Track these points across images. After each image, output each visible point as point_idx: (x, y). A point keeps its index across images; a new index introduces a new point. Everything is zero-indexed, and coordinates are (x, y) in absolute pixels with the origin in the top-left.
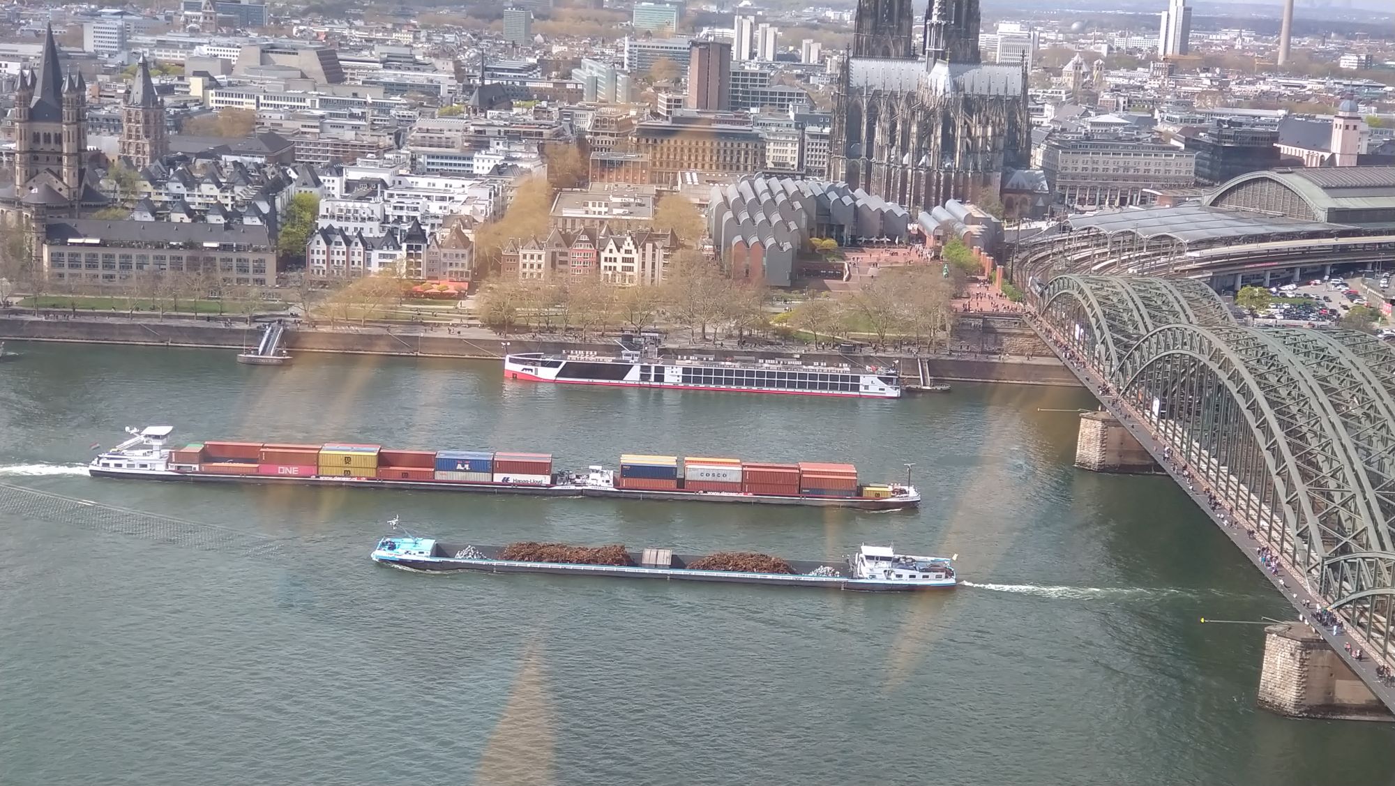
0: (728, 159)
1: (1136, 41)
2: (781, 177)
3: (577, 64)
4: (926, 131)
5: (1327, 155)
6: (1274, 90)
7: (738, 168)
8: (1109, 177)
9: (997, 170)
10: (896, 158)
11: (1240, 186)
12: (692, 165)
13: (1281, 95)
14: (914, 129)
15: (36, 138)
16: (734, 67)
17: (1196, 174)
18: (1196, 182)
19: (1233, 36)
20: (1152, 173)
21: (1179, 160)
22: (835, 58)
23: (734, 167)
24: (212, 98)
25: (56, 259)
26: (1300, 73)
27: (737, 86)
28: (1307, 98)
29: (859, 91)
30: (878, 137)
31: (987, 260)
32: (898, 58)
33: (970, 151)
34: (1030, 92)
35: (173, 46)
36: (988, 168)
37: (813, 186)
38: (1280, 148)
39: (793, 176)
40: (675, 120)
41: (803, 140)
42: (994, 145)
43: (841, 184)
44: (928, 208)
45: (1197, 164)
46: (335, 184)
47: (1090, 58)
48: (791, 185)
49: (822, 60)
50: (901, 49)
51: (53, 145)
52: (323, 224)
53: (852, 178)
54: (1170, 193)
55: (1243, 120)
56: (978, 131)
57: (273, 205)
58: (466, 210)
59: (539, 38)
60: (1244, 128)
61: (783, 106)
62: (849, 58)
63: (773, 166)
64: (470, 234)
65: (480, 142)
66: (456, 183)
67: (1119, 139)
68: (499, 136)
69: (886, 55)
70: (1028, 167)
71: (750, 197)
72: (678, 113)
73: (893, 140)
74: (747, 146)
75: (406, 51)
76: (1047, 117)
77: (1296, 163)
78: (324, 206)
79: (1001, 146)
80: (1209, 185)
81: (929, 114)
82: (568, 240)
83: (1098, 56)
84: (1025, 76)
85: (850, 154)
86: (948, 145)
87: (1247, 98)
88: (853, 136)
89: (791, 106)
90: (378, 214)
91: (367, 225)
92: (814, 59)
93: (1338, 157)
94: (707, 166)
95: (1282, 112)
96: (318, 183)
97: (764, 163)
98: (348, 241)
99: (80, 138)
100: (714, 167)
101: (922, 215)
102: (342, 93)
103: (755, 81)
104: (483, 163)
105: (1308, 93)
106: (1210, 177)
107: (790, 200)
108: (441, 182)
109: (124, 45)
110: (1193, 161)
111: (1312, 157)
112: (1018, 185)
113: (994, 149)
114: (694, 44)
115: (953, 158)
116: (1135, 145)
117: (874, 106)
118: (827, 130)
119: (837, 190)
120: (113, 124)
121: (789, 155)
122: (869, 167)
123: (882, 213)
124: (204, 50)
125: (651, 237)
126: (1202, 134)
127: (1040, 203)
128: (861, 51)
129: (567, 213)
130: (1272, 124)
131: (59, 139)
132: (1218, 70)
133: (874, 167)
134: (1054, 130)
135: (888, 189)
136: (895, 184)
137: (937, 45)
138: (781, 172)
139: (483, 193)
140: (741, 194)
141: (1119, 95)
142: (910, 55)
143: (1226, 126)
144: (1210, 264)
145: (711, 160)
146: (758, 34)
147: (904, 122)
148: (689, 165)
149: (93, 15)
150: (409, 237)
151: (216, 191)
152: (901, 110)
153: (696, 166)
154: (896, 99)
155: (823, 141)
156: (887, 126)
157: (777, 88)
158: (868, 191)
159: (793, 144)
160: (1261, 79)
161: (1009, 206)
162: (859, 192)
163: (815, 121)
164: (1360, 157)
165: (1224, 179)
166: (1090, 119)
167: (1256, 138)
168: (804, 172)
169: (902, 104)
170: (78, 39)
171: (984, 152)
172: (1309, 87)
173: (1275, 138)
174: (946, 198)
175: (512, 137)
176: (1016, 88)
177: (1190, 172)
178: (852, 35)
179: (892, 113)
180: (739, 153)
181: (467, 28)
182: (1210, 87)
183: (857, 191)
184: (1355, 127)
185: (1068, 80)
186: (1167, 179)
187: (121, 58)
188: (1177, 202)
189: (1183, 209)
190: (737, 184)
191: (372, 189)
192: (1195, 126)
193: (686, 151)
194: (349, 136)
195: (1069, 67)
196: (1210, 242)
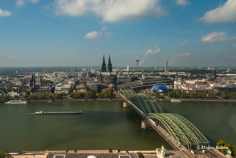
1: (125, 70)
3: (77, 74)
4: (108, 78)
7: (92, 82)
8: (124, 81)
10: (106, 81)
13: (138, 74)
16: (91, 73)
20: (128, 81)
24: (46, 79)
26: (139, 72)
28: (140, 74)
29: (102, 75)
30: (104, 79)
31: (114, 89)
34: (117, 74)
35: (43, 75)
37: (99, 83)
45: (131, 80)
46: (57, 86)
47: (121, 71)
49: (99, 73)
51: (32, 84)
52: (56, 89)
53: (102, 83)
56: (113, 78)
57: (51, 88)
58: (68, 87)
59: (74, 72)
60: (135, 77)
62: (101, 72)
64: (69, 89)
69: (104, 72)
70: (117, 81)
74: (93, 80)
76: (118, 77)
77: (140, 79)
78: (56, 88)
79: (115, 79)
80: (132, 82)
82: (77, 90)
85: (102, 80)
86: (110, 80)
89: (96, 77)
91: (60, 89)
93: (143, 79)
96: (55, 86)
97: (94, 82)
98: (58, 91)
99: (35, 83)
101: (108, 85)
102: (57, 78)
104: (69, 83)
107: (97, 85)
108: (66, 85)
109: (39, 75)
114: (88, 72)
116: (126, 79)
120: (38, 82)
123: (105, 85)
125: (85, 89)
126: (131, 77)
129: (77, 87)
132: (132, 72)
133: (104, 81)
135: (105, 83)
137: (108, 71)
138: (96, 82)
139: (70, 86)
140: (92, 84)
142: (106, 72)
143: (133, 77)
144: (133, 88)
145: (90, 82)
146: (93, 71)
151: (46, 87)
152: (106, 76)
155: (99, 79)
157: (95, 75)
159: (97, 80)
161: (116, 84)
164: (145, 79)
165: (134, 81)
166: (122, 76)
171: (113, 80)
173: (138, 77)
174: (110, 84)
176: (115, 74)
178: (101, 70)
184: (144, 76)
185: (120, 73)
187: (38, 76)
188: (130, 83)
191: (60, 86)
193: (87, 81)
196: (133, 87)
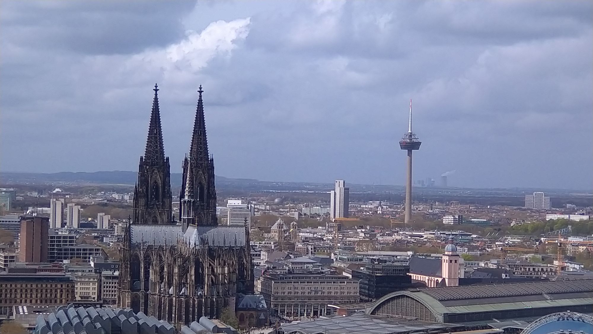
0: (49, 295)
1: (316, 209)
2: (86, 306)
4: (184, 272)
5: (440, 280)
6: (403, 239)
7: (56, 302)
8: (306, 297)
9: (232, 296)
10: (165, 290)
11: (388, 301)
12: (23, 301)
13: (408, 242)
14: (176, 270)
16: (52, 232)
17: (360, 294)
18: (361, 299)
19: (376, 205)
20: (333, 294)
21: (349, 285)
22: (120, 225)
23: (53, 301)
26: (418, 228)
27: (53, 245)
28: (424, 243)
29: (138, 246)
30: (152, 277)
32: (163, 224)
33: (213, 284)
34: (252, 243)
36: (226, 294)
37: (109, 312)
38: (411, 276)
39: (94, 305)
40: (11, 270)
41: (101, 280)
42: (229, 279)
43: (128, 309)
44: (187, 323)
45: (360, 288)
47: (288, 221)
48: (94, 312)
49: (111, 226)
50: (165, 217)
53: (135, 306)
54: (345, 308)
55: (387, 258)
56: (219, 270)
60: (388, 263)
61: (85, 258)
62: (130, 225)
63: (80, 299)
67: (310, 273)
69: (155, 222)
70: (253, 293)
71: (65, 321)
72: (12, 265)
73: (162, 278)
74: (62, 286)
76: (263, 260)
77: (421, 285)
79: (234, 280)
80: (368, 301)
81: (186, 260)
83: (292, 219)
85: (133, 289)
86: (199, 280)
87: (388, 244)
88: (135, 276)
89: (91, 258)
92: (106, 226)
93: (447, 280)
94: (34, 301)
95: (410, 253)
97: (74, 297)
100: (39, 302)
101: (184, 328)
103: (66, 241)
105: (425, 240)
106: (369, 296)
107: (93, 322)
110: (358, 285)
111: (431, 281)
112: (247, 306)
113: (230, 282)
114: (23, 218)
115: (203, 288)
116: (320, 277)
117: (148, 256)
118: (117, 273)
119: (125, 314)
121: (91, 291)
122: (146, 297)
123: (157, 327)
126: (362, 268)
127: (262, 317)
128: (137, 219)
130: (405, 261)
132: (368, 227)
133: (150, 297)
134: (268, 268)
135: (160, 312)
136: (165, 308)
137: (188, 215)
138: (86, 303)
140: (58, 319)
141: (308, 244)
142: (171, 222)
143: (377, 263)
145: (37, 297)
146: (67, 210)
147: (169, 266)
148: (21, 301)
152: (167, 258)
153: (26, 301)
154: (163, 250)
155: (114, 281)
156: (158, 269)
157: (82, 246)
158: (146, 313)
159: (94, 283)
160: (395, 232)
161: (242, 319)
162: (140, 314)
163: (108, 267)
164: (460, 279)
165: (378, 297)
166: (291, 260)
167: (397, 270)
168: (101, 302)
169: (168, 254)
171: (223, 284)
172: (425, 236)
173: (407, 269)
174: (200, 316)
176: (242, 241)
177: (356, 293)
178: (132, 210)
179: (161, 260)
180: (56, 291)
182: (364, 238)
183: (139, 314)
184: (456, 261)
185: (274, 234)
186: (342, 298)
188: (350, 313)
189: (354, 317)
190: (56, 313)
192: (357, 263)
193: (19, 291)
195: (275, 227)
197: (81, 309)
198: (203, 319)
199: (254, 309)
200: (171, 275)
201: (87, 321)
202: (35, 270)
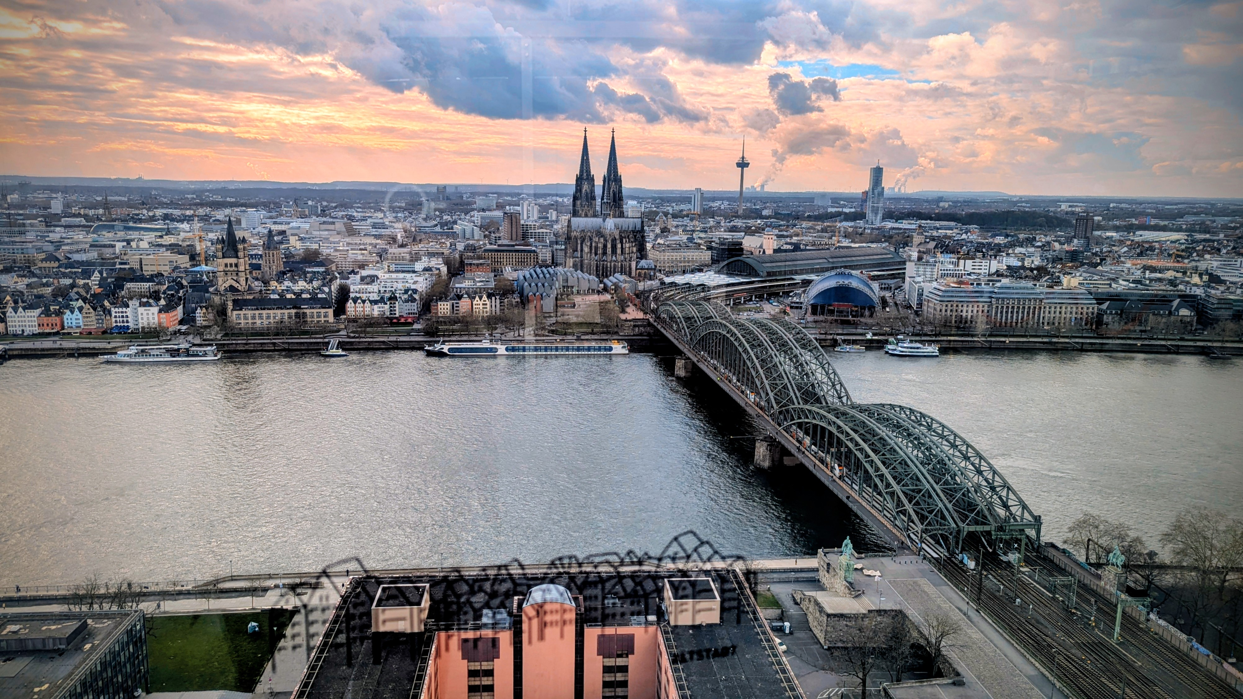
0: (523, 260)
1: (682, 207)
2: (546, 267)
3: (455, 222)
4: (605, 246)
5: (762, 250)
6: (738, 225)
7: (528, 264)
8: (678, 261)
9: (634, 260)
10: (593, 257)
11: (729, 263)
13: (741, 227)
14: (600, 245)
15: (226, 265)
16: (522, 222)
17: (712, 259)
18: (712, 263)
19: (720, 203)
21: (705, 254)
22: (564, 217)
23: (526, 264)
24: (300, 243)
25: (238, 316)
26: (749, 218)
27: (523, 230)
28: (751, 227)
29: (576, 230)
30: (586, 249)
31: (633, 297)
32: (591, 216)
33: (622, 253)
34: (644, 228)
35: (281, 223)
36: (630, 259)
37: (560, 270)
38: (743, 248)
39: (551, 267)
40: (499, 245)
41: (553, 252)
43: (571, 269)
44: (607, 277)
45: (712, 255)
46: (358, 277)
47: (666, 214)
48: (551, 270)
49: (558, 218)
50: (592, 212)
51: (234, 268)
52: (352, 296)
53: (575, 267)
54: (703, 268)
55: (728, 237)
57: (330, 289)
58: (413, 287)
59: (437, 213)
60: (729, 240)
61: (544, 238)
62: (570, 217)
63: (541, 263)
64: (416, 296)
65: (416, 258)
66: (408, 275)
67: (682, 246)
68: (425, 255)
69: (586, 215)
70: (646, 259)
71: (534, 276)
72: (500, 242)
73: (591, 250)
74: (530, 255)
75: (381, 221)
76: (651, 238)
77: (750, 254)
78: (352, 288)
79: (635, 250)
81: (605, 238)
82: (459, 297)
84: (642, 222)
85: (573, 256)
86: (614, 251)
88: (574, 249)
89: (547, 238)
90: (376, 290)
91: (371, 295)
92: (555, 218)
93: (766, 249)
94: (514, 264)
95: (743, 233)
96: (349, 278)
97: (538, 262)
98: (364, 302)
99: (245, 264)
100: (517, 264)
101: (605, 280)
102: (357, 240)
103: (531, 228)
104: (419, 266)
106: (717, 261)
108: (401, 275)
110: (710, 254)
111: (756, 251)
112: (642, 267)
113: (633, 251)
114: (504, 213)
115: (616, 255)
116: (687, 249)
117: (582, 236)
118: (563, 247)
119: (570, 272)
121: (548, 258)
123: (589, 280)
124: (293, 224)
125: (494, 295)
126: (713, 244)
128: (575, 214)
129: (457, 285)
130: (740, 238)
131: (236, 265)
132: (716, 217)
134: (655, 244)
137: (607, 210)
139: (420, 279)
140: (530, 275)
141: (678, 229)
142: (595, 216)
143: (722, 240)
145: (516, 261)
146: (530, 208)
147: (596, 242)
148: (507, 263)
149: (244, 211)
150: (390, 299)
151: (305, 284)
152: (594, 237)
153: (510, 264)
154: (591, 233)
155: (562, 251)
156: (589, 244)
157: (541, 231)
158: (582, 271)
159: (549, 253)
160: (733, 220)
161: (640, 275)
163: (558, 243)
165: (722, 262)
166: (669, 238)
167: (734, 244)
168: (554, 264)
169: (594, 235)
170: (239, 222)
171: (628, 253)
172: (752, 223)
173: (741, 244)
174: (615, 273)
175: (431, 255)
176: (639, 227)
177: (709, 259)
178: (572, 208)
179: (590, 239)
180: (527, 258)
181: (405, 210)
182: (713, 224)
183: (577, 272)
184: (771, 238)
185: (658, 223)
186: (701, 262)
187: (259, 229)
188: (706, 271)
189: (708, 274)
190: (528, 271)
191: (373, 279)
192: (710, 240)
193: (505, 258)
194: (360, 257)
195: (658, 218)
196: (719, 287)
197: (544, 269)
198: (616, 275)
199: (647, 269)
200: (596, 248)
201: (548, 276)
202: (513, 246)
